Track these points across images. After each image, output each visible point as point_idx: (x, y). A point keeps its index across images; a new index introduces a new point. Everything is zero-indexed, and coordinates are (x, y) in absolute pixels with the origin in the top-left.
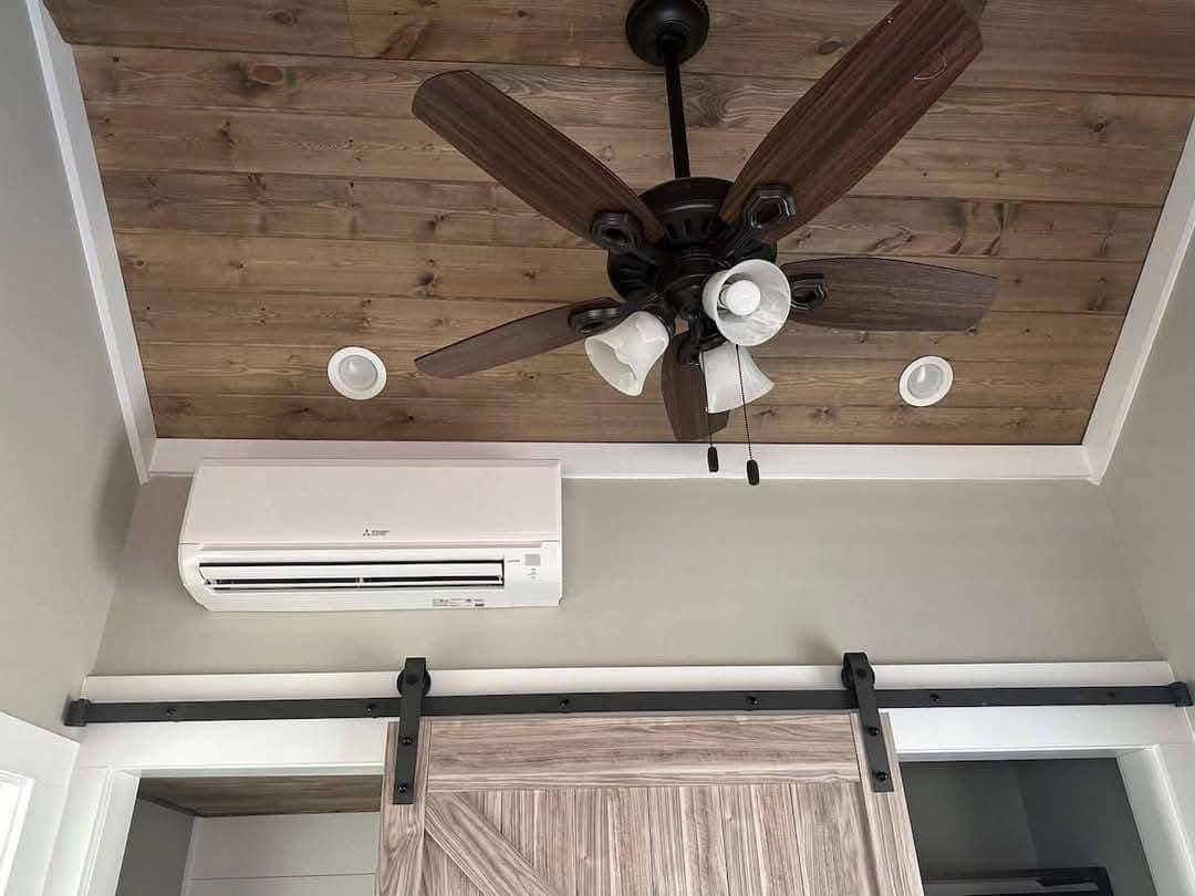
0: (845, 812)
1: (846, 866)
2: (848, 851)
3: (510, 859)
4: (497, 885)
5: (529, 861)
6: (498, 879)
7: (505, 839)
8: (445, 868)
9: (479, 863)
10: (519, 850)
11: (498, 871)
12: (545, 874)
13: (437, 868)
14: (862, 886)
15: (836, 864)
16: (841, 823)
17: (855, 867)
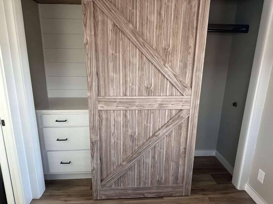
0: (195, 2)
1: (192, 15)
2: (193, 12)
3: (113, 8)
4: (111, 14)
5: (118, 9)
6: (111, 13)
7: (112, 4)
8: (98, 10)
9: (106, 9)
10: (116, 6)
11: (111, 11)
12: (122, 12)
13: (96, 10)
14: (194, 20)
15: (190, 14)
16: (193, 5)
17: (194, 16)
